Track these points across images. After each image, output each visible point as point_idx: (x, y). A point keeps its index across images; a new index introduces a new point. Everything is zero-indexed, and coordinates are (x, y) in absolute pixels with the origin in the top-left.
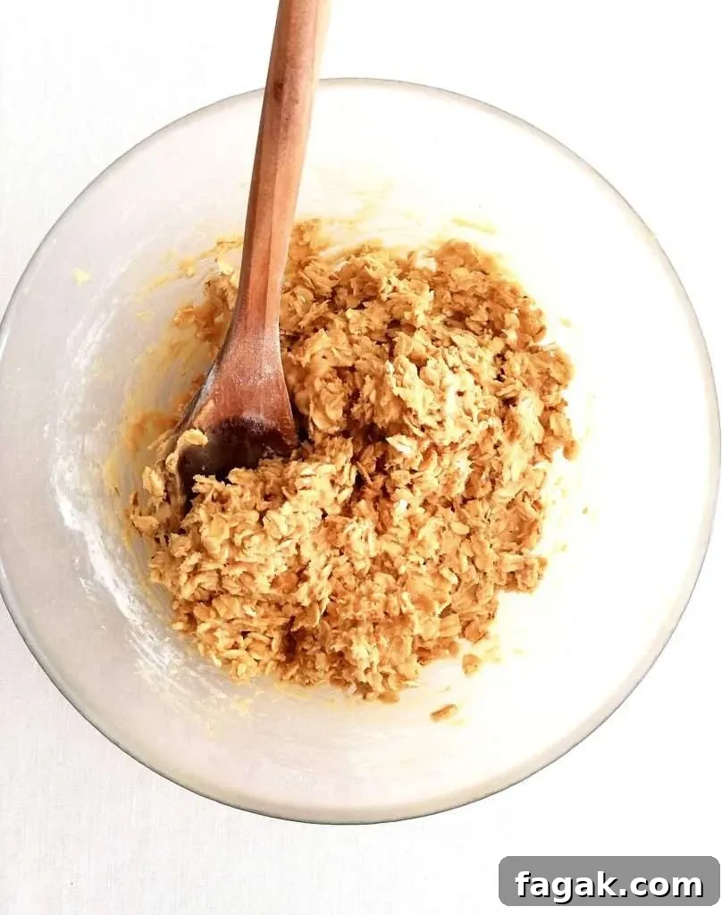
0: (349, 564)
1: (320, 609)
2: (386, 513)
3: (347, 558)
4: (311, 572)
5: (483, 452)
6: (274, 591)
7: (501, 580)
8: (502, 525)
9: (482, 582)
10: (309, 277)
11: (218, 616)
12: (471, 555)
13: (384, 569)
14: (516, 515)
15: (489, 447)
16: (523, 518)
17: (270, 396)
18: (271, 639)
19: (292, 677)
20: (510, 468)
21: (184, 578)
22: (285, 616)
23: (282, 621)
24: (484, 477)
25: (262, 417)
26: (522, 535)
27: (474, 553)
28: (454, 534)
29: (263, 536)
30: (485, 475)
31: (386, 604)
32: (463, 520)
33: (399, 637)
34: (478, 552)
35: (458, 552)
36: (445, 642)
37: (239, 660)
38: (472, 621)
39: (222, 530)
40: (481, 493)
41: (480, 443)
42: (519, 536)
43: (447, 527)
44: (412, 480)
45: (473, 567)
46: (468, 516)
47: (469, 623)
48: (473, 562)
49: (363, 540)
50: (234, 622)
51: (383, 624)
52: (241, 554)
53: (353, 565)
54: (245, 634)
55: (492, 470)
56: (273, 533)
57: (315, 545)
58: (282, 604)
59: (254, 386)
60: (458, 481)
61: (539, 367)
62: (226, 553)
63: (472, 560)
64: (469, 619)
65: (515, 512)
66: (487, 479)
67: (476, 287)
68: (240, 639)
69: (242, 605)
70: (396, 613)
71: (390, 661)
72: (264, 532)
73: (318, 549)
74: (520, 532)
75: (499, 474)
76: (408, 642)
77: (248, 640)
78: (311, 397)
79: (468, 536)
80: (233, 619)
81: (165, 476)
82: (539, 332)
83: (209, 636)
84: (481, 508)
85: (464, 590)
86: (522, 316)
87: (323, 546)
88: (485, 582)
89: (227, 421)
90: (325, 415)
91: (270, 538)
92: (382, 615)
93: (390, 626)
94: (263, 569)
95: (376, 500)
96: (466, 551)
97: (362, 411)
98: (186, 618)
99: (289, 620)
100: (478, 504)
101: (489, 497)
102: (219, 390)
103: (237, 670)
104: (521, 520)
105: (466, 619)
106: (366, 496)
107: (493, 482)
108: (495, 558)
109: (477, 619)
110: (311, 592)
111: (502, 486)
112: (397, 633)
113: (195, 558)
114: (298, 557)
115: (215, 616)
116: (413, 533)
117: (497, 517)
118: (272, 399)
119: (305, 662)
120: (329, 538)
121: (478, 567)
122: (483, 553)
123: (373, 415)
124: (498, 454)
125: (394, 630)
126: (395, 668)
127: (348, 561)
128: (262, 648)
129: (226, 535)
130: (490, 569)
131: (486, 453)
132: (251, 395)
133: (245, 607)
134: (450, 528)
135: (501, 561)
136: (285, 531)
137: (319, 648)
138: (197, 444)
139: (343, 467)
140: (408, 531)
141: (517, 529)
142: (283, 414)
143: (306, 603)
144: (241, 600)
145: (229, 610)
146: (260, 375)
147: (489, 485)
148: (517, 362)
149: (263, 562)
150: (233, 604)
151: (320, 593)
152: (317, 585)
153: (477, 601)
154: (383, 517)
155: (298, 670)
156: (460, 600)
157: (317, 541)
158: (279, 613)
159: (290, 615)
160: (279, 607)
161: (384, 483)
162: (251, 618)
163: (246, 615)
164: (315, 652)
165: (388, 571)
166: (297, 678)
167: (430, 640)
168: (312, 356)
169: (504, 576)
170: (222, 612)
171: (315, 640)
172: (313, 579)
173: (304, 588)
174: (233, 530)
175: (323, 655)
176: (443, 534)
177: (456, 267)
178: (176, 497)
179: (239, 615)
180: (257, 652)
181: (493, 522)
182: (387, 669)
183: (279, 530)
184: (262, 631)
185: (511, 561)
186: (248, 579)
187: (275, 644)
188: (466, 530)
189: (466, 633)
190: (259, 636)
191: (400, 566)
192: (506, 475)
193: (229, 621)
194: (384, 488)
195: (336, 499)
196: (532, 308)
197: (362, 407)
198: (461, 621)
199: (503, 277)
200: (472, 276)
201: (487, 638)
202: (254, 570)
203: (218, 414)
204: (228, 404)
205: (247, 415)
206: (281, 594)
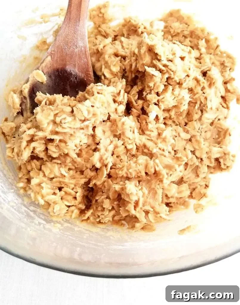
0: (123, 146)
1: (107, 170)
2: (144, 122)
3: (122, 142)
4: (101, 146)
5: (195, 93)
6: (79, 160)
7: (211, 162)
8: (209, 135)
9: (200, 165)
10: (103, 30)
11: (45, 175)
12: (193, 150)
13: (144, 153)
14: (215, 129)
15: (198, 89)
16: (220, 130)
17: (81, 59)
18: (76, 193)
19: (88, 218)
20: (211, 101)
21: (24, 144)
22: (86, 177)
23: (83, 181)
24: (196, 107)
25: (76, 70)
26: (220, 139)
27: (195, 148)
28: (182, 139)
29: (73, 118)
30: (197, 106)
31: (146, 167)
32: (187, 132)
33: (154, 189)
34: (197, 147)
35: (185, 149)
36: (181, 200)
37: (55, 203)
38: (196, 188)
39: (49, 115)
40: (196, 117)
41: (193, 88)
42: (219, 140)
43: (177, 136)
44: (158, 101)
45: (194, 156)
46: (189, 129)
47: (194, 189)
48: (194, 154)
49: (132, 132)
50: (54, 180)
51: (144, 181)
52: (59, 127)
53: (126, 147)
54: (60, 189)
55: (201, 102)
56: (79, 116)
57: (104, 132)
58: (84, 169)
59: (73, 52)
60: (184, 103)
61: (219, 61)
62: (51, 127)
63: (193, 152)
64: (194, 187)
65: (215, 127)
66: (198, 109)
67: (183, 31)
68: (57, 191)
69: (59, 168)
70: (153, 171)
71: (150, 203)
72: (74, 116)
73: (106, 134)
74: (218, 138)
75: (205, 105)
76: (160, 192)
77: (62, 193)
78: (103, 64)
79: (190, 140)
80: (53, 178)
81: (22, 98)
82: (216, 49)
83: (38, 187)
84: (197, 125)
85: (191, 170)
86: (207, 41)
87: (108, 133)
88: (202, 165)
89: (58, 70)
90: (111, 70)
91: (77, 119)
92: (144, 174)
93: (149, 182)
94: (72, 138)
95: (138, 116)
96: (189, 147)
97: (130, 63)
98: (26, 181)
99: (87, 180)
100: (195, 123)
101: (200, 119)
102: (54, 51)
103: (54, 209)
104: (219, 131)
105: (192, 187)
106: (133, 113)
107: (202, 111)
108: (207, 150)
109: (199, 187)
110: (101, 159)
111: (207, 112)
112: (153, 186)
113: (32, 132)
114: (93, 136)
115: (43, 175)
116: (159, 134)
117: (206, 129)
118: (82, 61)
119: (97, 208)
120: (112, 129)
121: (197, 156)
122: (200, 147)
123: (136, 64)
124: (204, 93)
125: (151, 184)
126: (152, 208)
127: (123, 145)
128: (70, 198)
129: (52, 118)
130: (204, 156)
131: (197, 93)
132: (71, 57)
133: (61, 169)
134: (179, 136)
135: (210, 152)
136: (86, 114)
137: (106, 196)
138: (40, 81)
139: (120, 91)
140: (157, 134)
141: (217, 136)
142: (88, 70)
143: (98, 165)
144: (59, 165)
145: (51, 171)
146: (76, 46)
147: (200, 113)
148: (207, 59)
149: (73, 133)
150: (54, 167)
151: (106, 159)
152: (105, 154)
153: (198, 176)
154: (142, 125)
155: (92, 213)
156: (189, 175)
157: (105, 129)
158: (82, 176)
159: (88, 177)
160: (82, 172)
161: (143, 105)
162: (64, 176)
163: (62, 174)
164: (103, 199)
165: (146, 154)
166: (91, 218)
167: (172, 197)
168: (104, 47)
169: (213, 161)
170: (47, 173)
171: (103, 192)
172: (103, 151)
173: (97, 155)
174: (56, 115)
175: (108, 200)
176: (176, 139)
177: (173, 22)
178: (27, 112)
179: (58, 174)
180: (67, 201)
181: (203, 133)
182: (148, 208)
183: (83, 114)
184: (71, 188)
185: (216, 152)
186: (63, 144)
187: (79, 195)
188: (188, 136)
189: (194, 194)
190: (69, 190)
191: (153, 149)
192: (209, 105)
193: (52, 179)
194: (143, 109)
195: (116, 110)
196: (212, 37)
197: (131, 61)
198: (189, 188)
199: (196, 26)
200: (181, 26)
201: (206, 197)
202: (67, 138)
203: (53, 64)
204: (59, 60)
205: (69, 68)
206: (83, 162)
